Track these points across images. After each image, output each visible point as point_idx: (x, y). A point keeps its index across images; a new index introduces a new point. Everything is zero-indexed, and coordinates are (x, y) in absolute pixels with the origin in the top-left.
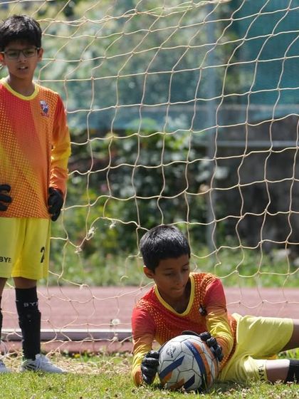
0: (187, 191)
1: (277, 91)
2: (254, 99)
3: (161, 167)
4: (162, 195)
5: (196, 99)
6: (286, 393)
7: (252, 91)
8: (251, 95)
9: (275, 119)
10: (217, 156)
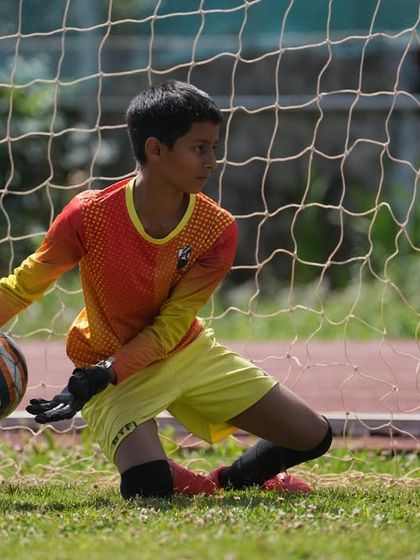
0: (51, 182)
1: (200, 15)
2: (162, 27)
3: (6, 143)
4: (9, 189)
5: (65, 29)
6: (213, 515)
7: (158, 14)
8: (157, 22)
9: (196, 61)
10: (101, 125)
